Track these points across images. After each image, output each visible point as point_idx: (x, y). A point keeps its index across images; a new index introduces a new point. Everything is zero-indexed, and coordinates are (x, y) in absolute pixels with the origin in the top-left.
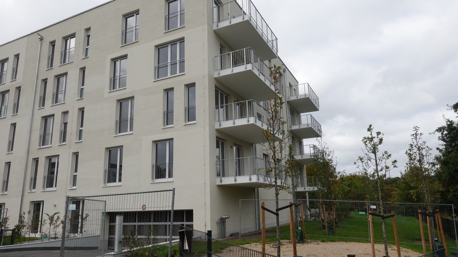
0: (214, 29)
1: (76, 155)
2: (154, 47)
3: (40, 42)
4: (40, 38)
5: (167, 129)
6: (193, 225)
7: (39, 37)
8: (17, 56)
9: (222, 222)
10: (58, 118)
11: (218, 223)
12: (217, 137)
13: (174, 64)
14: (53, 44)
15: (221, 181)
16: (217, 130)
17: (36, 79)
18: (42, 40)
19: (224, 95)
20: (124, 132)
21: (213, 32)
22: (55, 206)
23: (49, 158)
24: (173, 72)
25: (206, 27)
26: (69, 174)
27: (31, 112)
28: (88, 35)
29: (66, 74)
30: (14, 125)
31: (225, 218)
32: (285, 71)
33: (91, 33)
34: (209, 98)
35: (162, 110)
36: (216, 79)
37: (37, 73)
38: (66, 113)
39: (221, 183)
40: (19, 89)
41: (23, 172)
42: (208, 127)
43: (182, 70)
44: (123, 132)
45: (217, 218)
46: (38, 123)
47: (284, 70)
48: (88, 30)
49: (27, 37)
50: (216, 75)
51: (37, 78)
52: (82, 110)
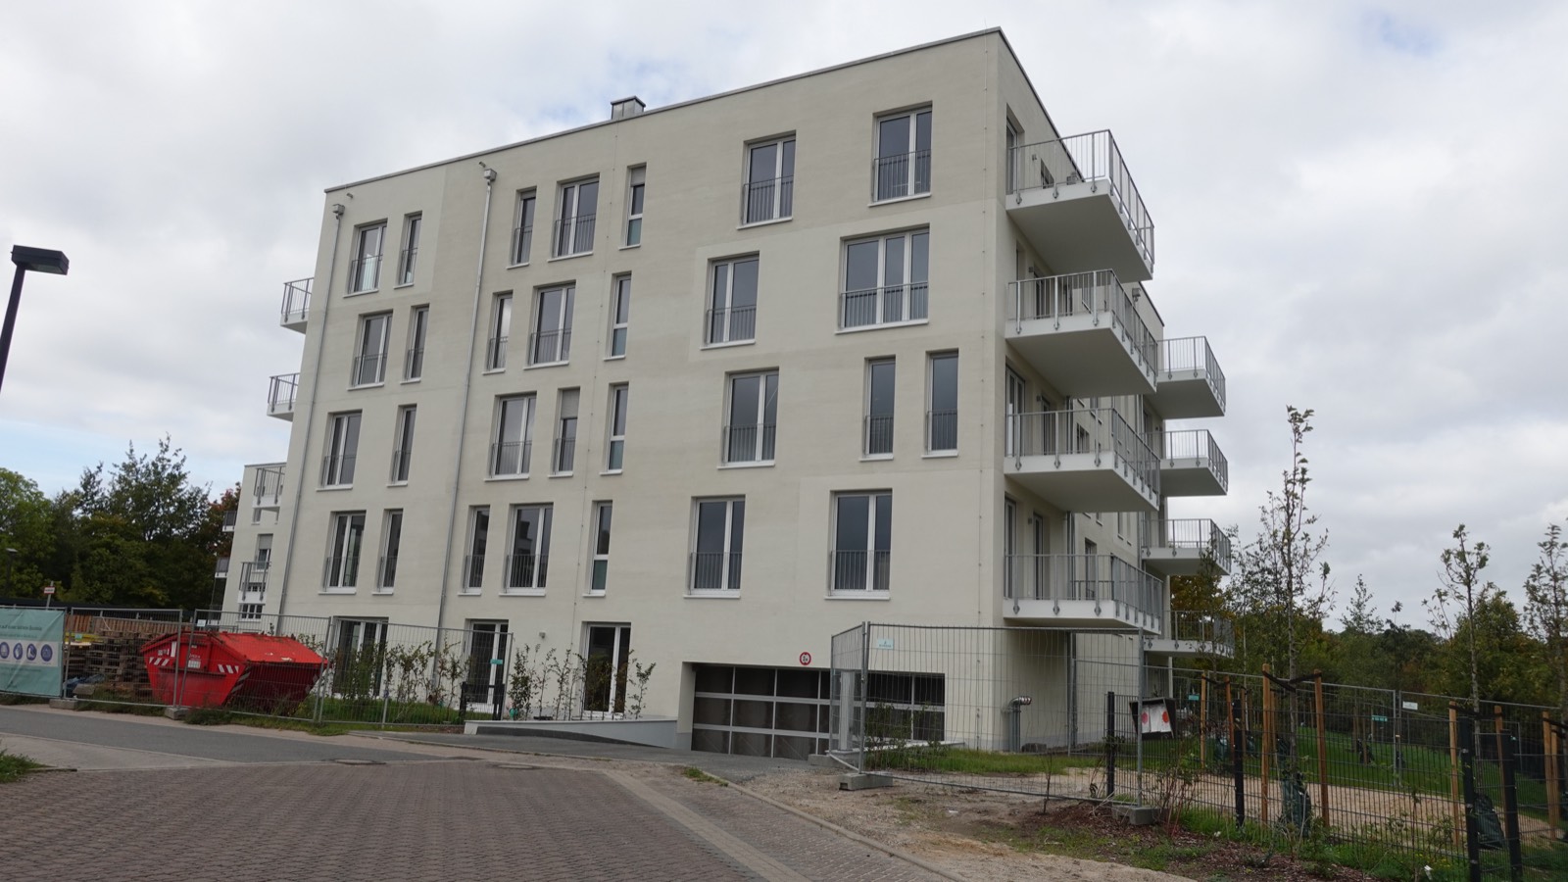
0: (1007, 208)
1: (603, 508)
2: (839, 240)
3: (489, 188)
4: (488, 178)
5: (874, 464)
6: (943, 714)
7: (488, 173)
8: (414, 218)
9: (1012, 712)
10: (547, 405)
11: (1005, 715)
12: (1007, 498)
13: (893, 292)
14: (527, 196)
15: (1017, 609)
16: (1009, 479)
17: (478, 289)
18: (493, 180)
19: (1017, 381)
20: (742, 460)
21: (1004, 216)
22: (543, 636)
23: (518, 509)
24: (892, 313)
25: (992, 205)
26: (584, 556)
27: (464, 379)
28: (638, 182)
29: (571, 284)
30: (408, 411)
31: (1021, 703)
32: (1139, 295)
33: (649, 178)
34: (996, 395)
35: (861, 413)
36: (1011, 344)
37: (479, 273)
38: (569, 393)
39: (1016, 613)
40: (420, 311)
41: (445, 542)
42: (993, 470)
43: (919, 309)
44: (738, 460)
45: (1004, 701)
46: (485, 413)
47: (1135, 293)
48: (638, 169)
49: (444, 167)
50: (1011, 333)
51: (480, 288)
52: (619, 389)
